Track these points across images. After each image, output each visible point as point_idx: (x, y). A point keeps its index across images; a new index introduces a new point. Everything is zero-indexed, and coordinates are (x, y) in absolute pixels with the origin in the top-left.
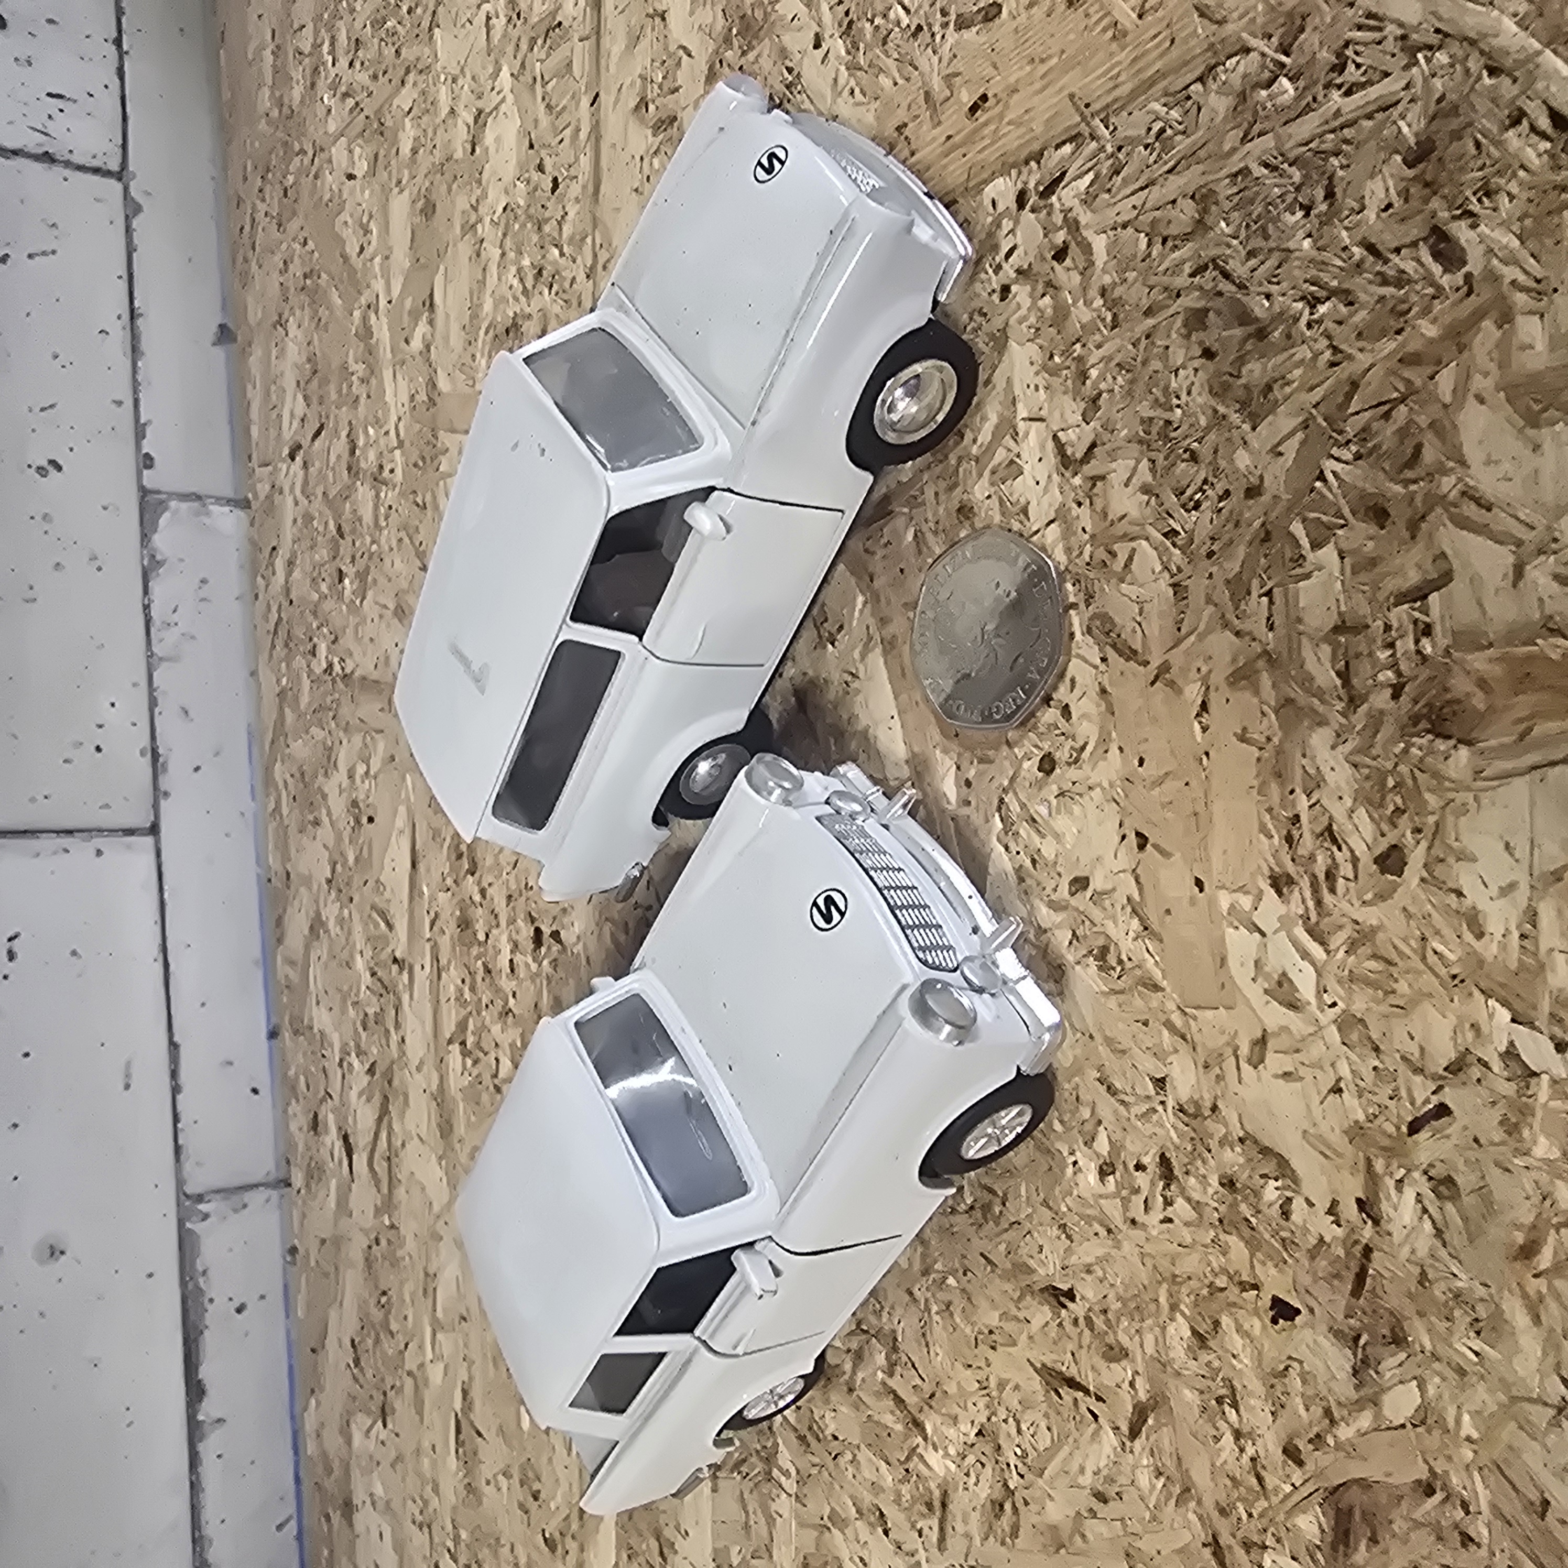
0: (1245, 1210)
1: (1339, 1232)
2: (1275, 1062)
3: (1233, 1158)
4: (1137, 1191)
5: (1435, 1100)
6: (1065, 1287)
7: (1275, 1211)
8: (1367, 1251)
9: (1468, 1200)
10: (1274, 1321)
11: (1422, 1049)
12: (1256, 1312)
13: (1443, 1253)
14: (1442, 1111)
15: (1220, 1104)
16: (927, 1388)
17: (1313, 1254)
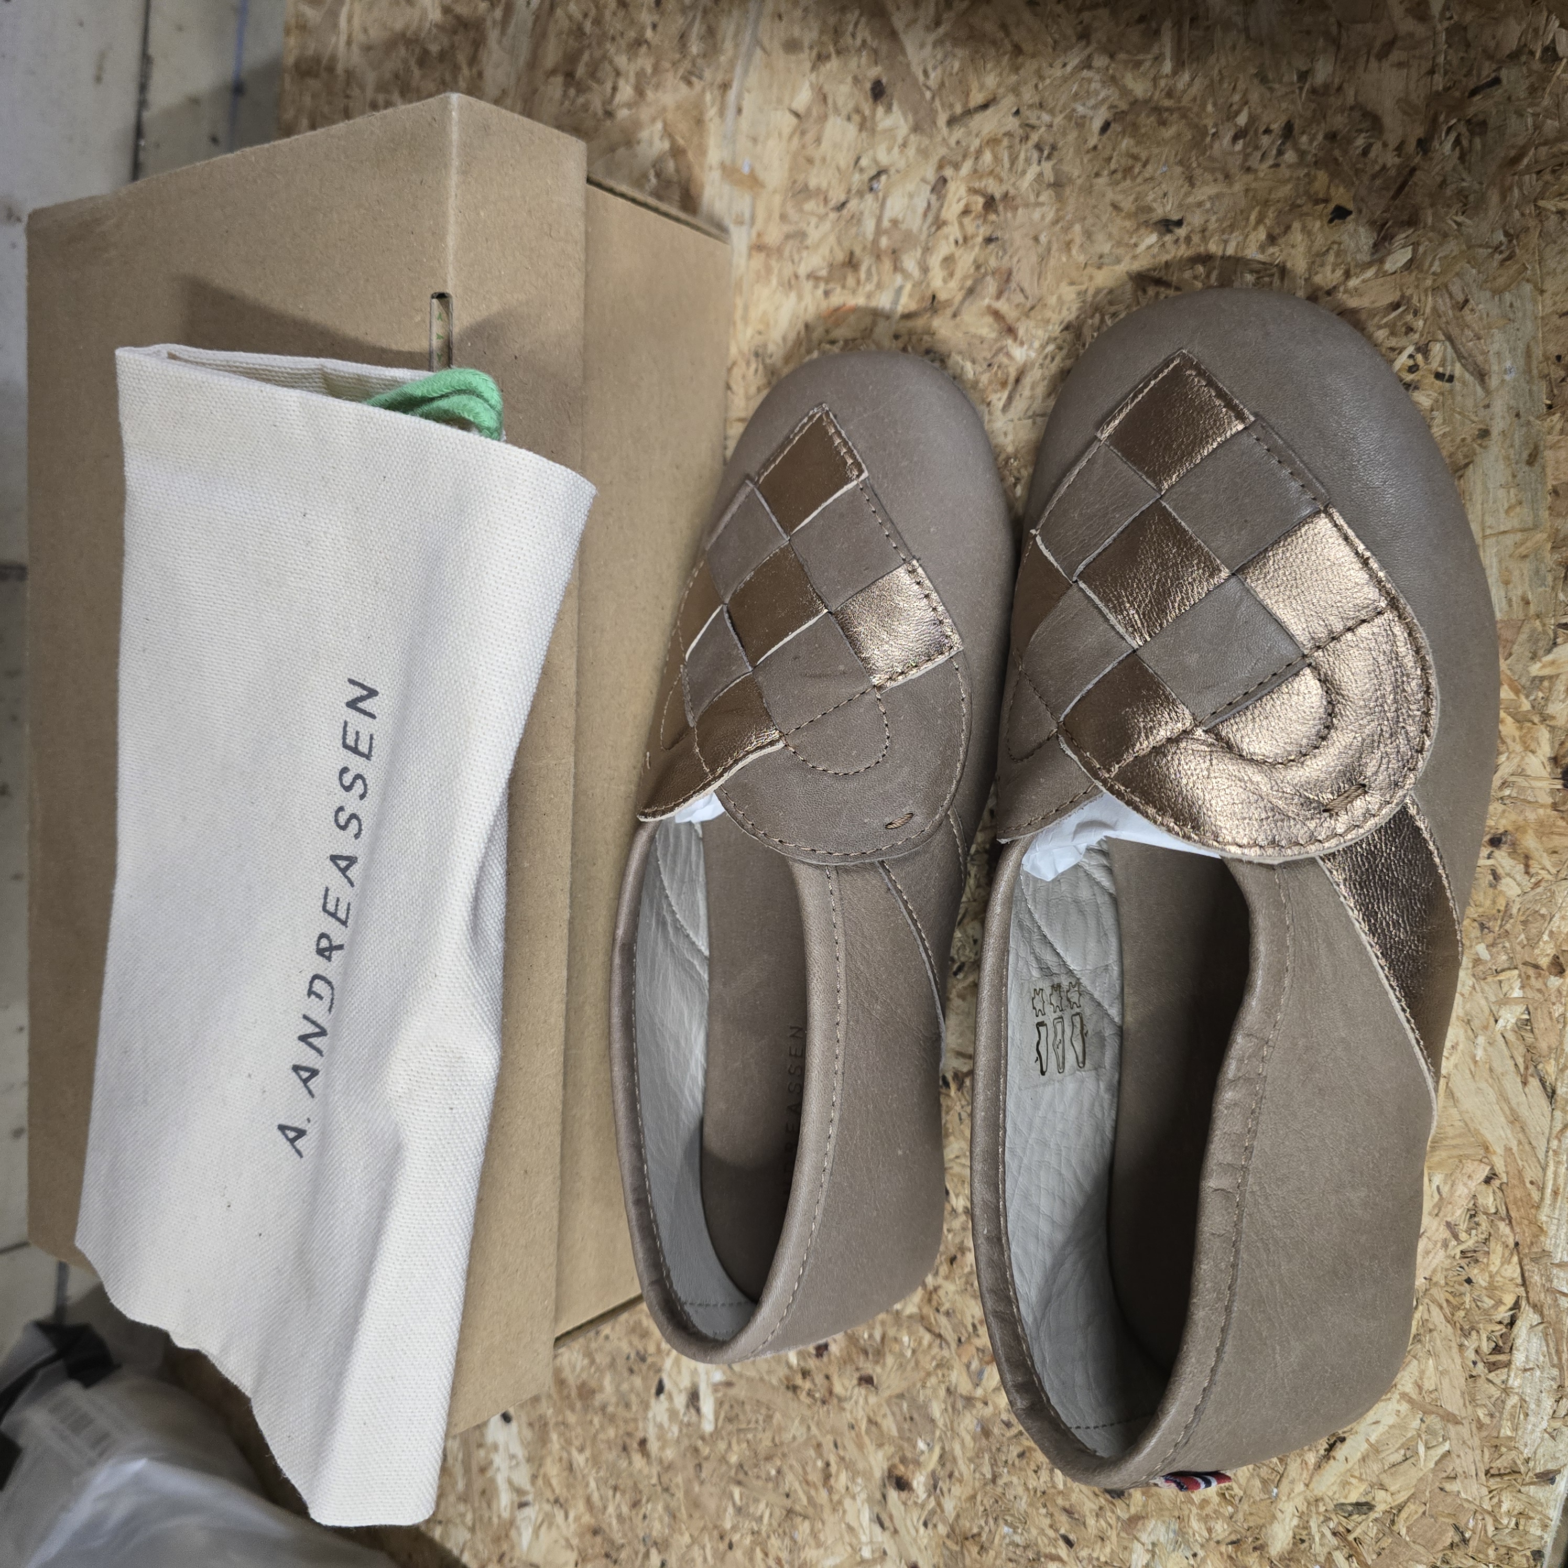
0: (1337, 153)
1: (1397, 160)
2: (1396, 55)
3: (1339, 121)
4: (1257, 148)
5: (1493, 75)
6: (1175, 218)
7: (1359, 151)
8: (1413, 170)
9: (1491, 135)
10: (1331, 221)
11: (1497, 44)
12: (1320, 217)
13: (1460, 167)
14: (1497, 81)
15: (1345, 85)
16: (1029, 305)
17: (1374, 177)
